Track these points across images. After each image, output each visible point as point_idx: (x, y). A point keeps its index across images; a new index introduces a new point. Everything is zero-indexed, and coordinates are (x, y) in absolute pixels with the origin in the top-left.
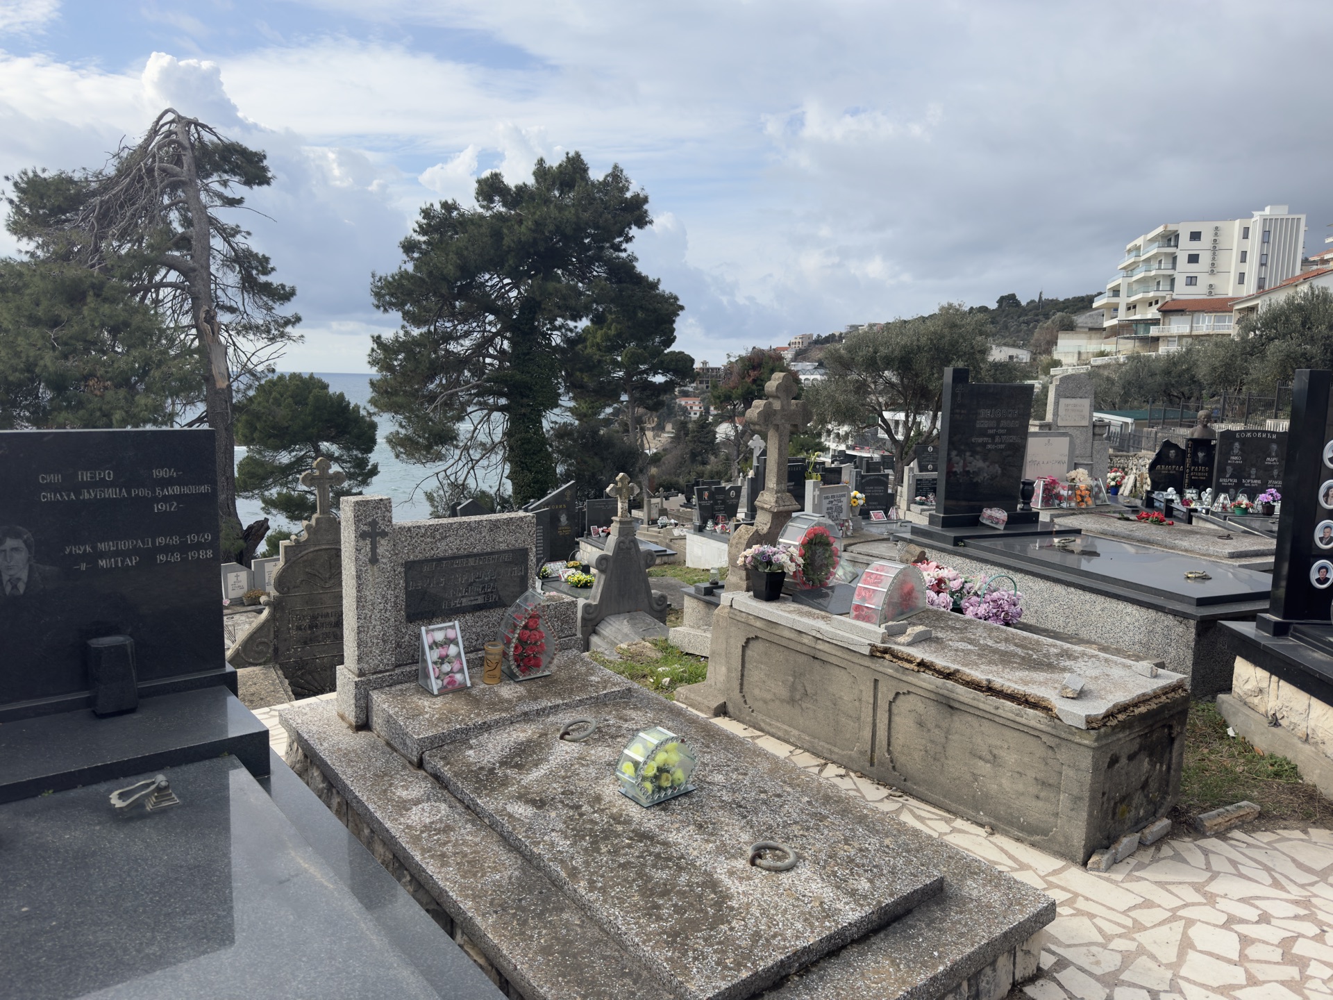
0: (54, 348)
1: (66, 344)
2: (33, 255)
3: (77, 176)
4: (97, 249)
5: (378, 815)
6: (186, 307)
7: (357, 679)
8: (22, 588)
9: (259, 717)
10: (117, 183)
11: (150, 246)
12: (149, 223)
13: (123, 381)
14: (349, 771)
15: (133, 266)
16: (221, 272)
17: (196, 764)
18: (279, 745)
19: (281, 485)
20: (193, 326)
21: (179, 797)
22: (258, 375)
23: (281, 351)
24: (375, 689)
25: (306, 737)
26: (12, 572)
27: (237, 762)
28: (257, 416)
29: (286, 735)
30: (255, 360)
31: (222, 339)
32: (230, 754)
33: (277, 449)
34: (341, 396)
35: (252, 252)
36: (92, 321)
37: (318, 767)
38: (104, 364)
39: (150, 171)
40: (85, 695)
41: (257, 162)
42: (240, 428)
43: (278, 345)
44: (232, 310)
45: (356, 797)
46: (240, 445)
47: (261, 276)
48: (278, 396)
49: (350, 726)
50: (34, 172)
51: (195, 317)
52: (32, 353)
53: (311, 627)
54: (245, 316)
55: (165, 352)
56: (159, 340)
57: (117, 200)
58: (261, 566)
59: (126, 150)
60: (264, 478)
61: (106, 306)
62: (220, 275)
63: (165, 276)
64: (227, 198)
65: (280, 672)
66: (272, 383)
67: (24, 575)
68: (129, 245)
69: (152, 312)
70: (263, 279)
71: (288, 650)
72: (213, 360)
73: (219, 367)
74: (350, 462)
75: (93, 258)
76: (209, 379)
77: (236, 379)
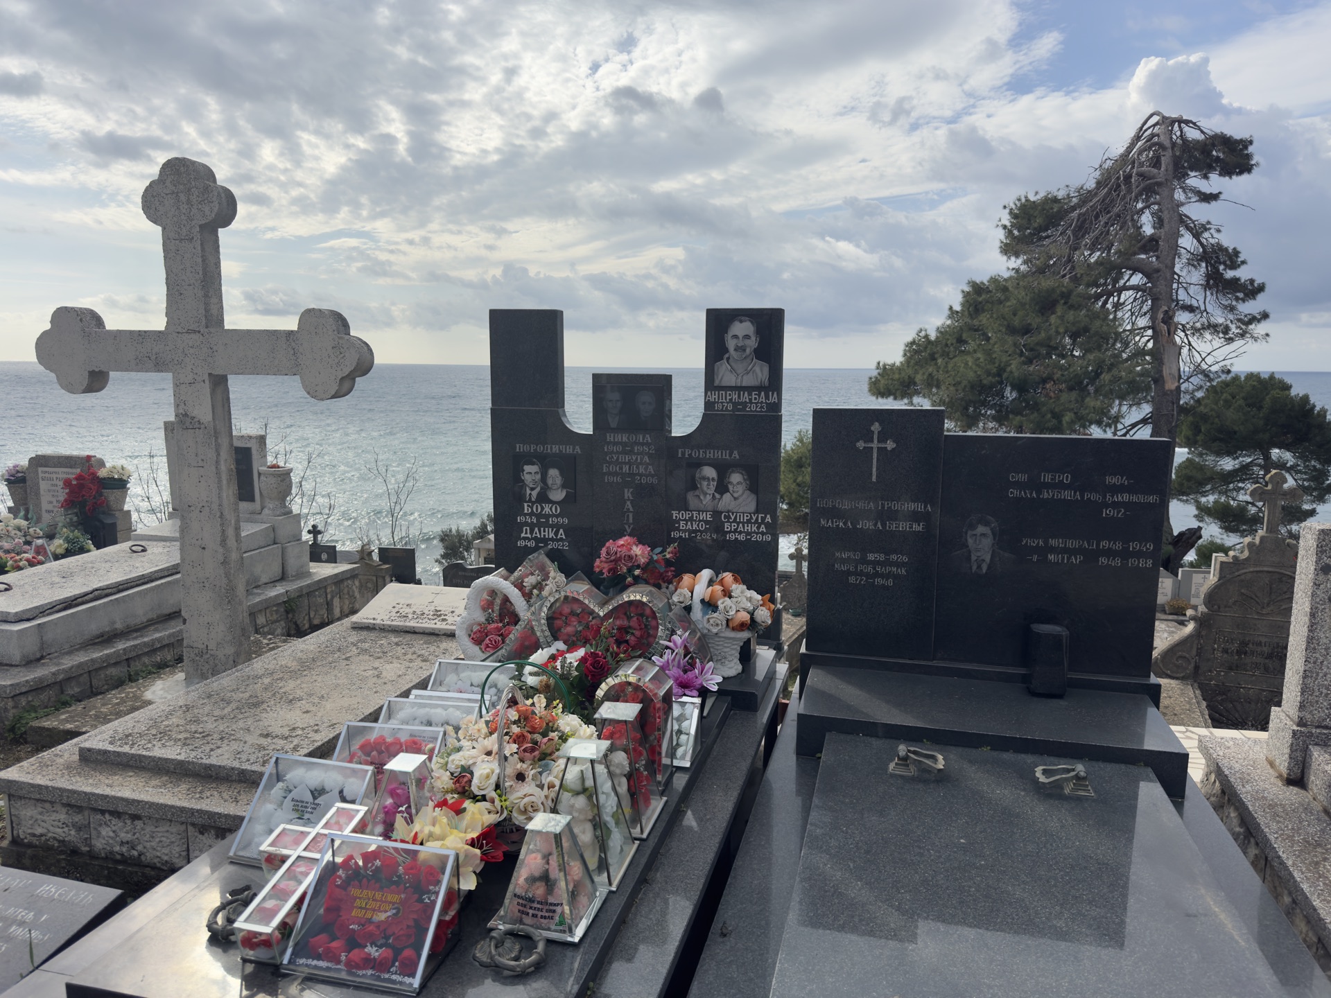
0: (1021, 354)
1: (1032, 350)
2: (1017, 270)
3: (1060, 195)
4: (1070, 260)
5: (1305, 887)
6: (1145, 309)
7: (1295, 728)
8: (984, 568)
9: (1178, 735)
10: (1096, 194)
11: (1118, 252)
12: (1120, 230)
13: (1077, 385)
14: (1274, 826)
15: (1100, 274)
16: (1185, 271)
17: (1113, 765)
18: (1196, 771)
19: (1220, 493)
20: (1149, 328)
21: (1095, 792)
22: (1212, 375)
23: (1241, 350)
24: (1317, 744)
25: (1227, 772)
26: (979, 554)
27: (1152, 775)
28: (1204, 418)
29: (1203, 761)
30: (1209, 360)
31: (1178, 339)
32: (1146, 765)
33: (1220, 453)
34: (1306, 399)
35: (1222, 246)
36: (1057, 327)
37: (1237, 809)
38: (1062, 368)
39: (1128, 178)
40: (1022, 671)
41: (1241, 150)
42: (1185, 430)
43: (1238, 343)
44: (1191, 309)
45: (1279, 857)
46: (1181, 446)
47: (1228, 271)
48: (1230, 397)
49: (1280, 776)
50: (1026, 197)
51: (1153, 319)
52: (1004, 359)
53: (1239, 653)
54: (1205, 314)
55: (1119, 356)
56: (1114, 344)
57: (1093, 211)
58: (1188, 576)
59: (1108, 161)
60: (1202, 484)
61: (1072, 312)
62: (1184, 274)
63: (1128, 280)
64: (1204, 194)
65: (1198, 692)
66: (1226, 384)
67: (988, 558)
68: (1098, 253)
69: (1111, 317)
70: (1230, 274)
71: (1210, 671)
72: (1165, 360)
73: (1170, 368)
74: (1305, 473)
75: (1065, 268)
76: (1159, 380)
77: (1187, 380)
